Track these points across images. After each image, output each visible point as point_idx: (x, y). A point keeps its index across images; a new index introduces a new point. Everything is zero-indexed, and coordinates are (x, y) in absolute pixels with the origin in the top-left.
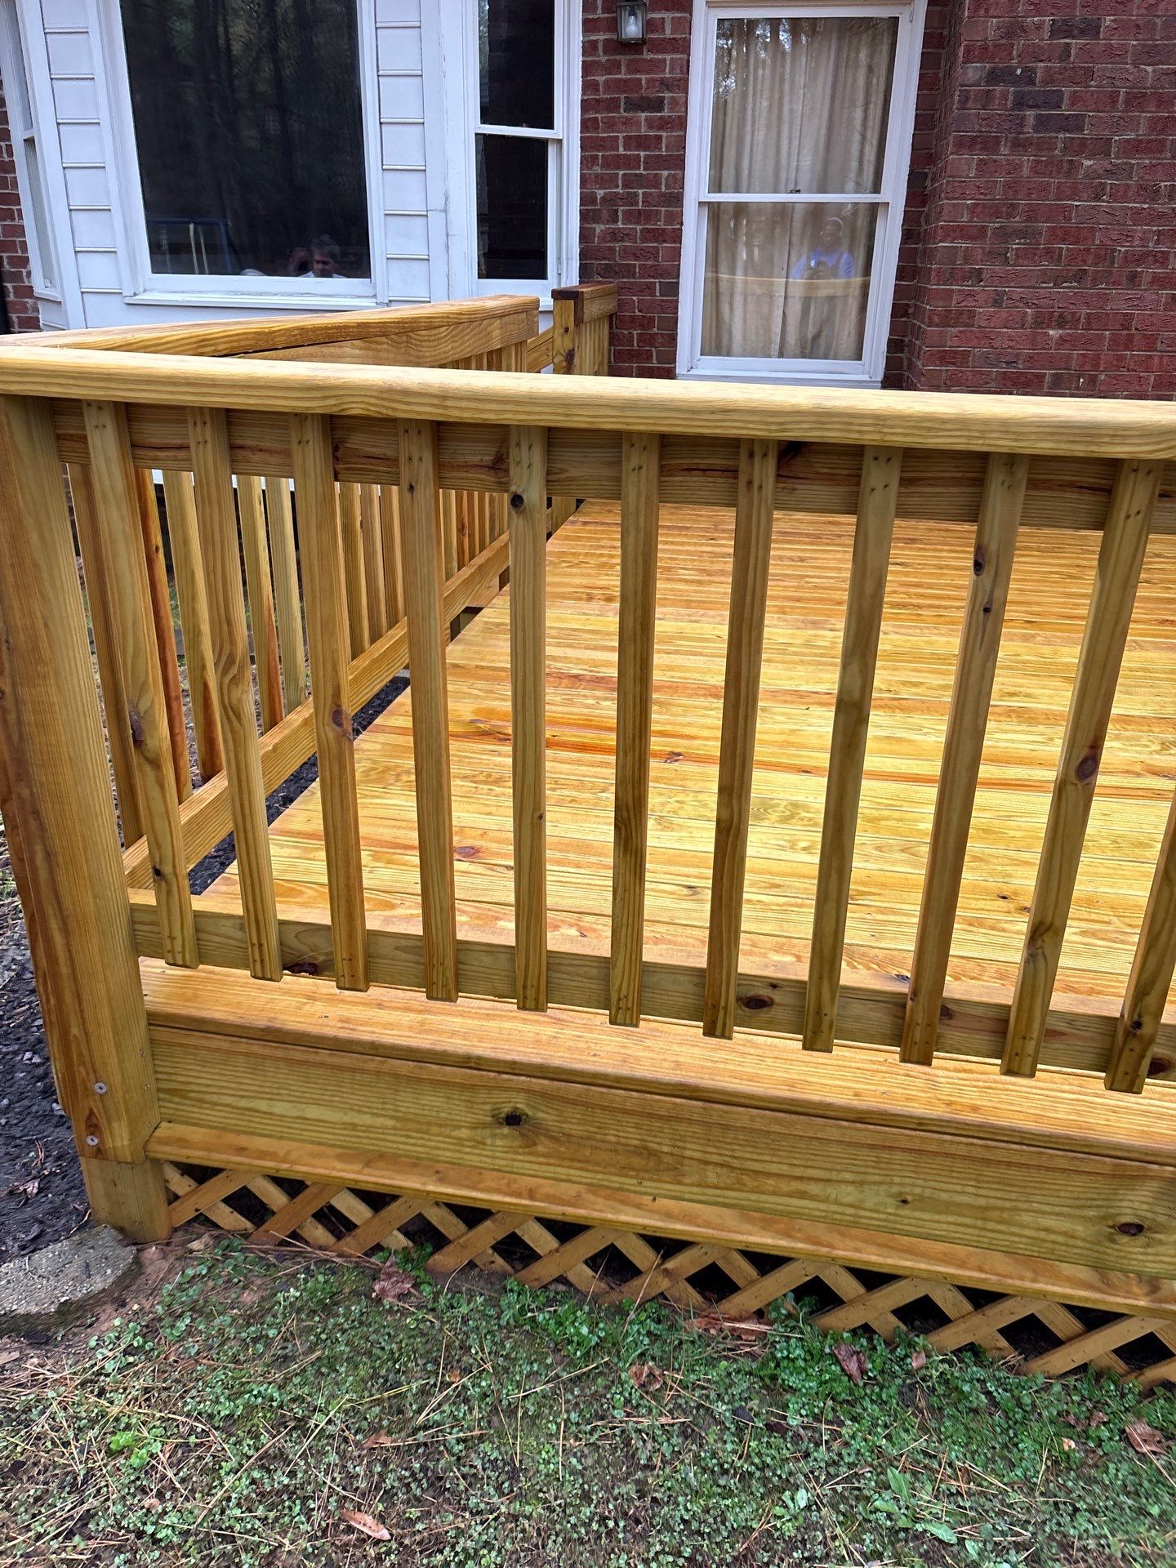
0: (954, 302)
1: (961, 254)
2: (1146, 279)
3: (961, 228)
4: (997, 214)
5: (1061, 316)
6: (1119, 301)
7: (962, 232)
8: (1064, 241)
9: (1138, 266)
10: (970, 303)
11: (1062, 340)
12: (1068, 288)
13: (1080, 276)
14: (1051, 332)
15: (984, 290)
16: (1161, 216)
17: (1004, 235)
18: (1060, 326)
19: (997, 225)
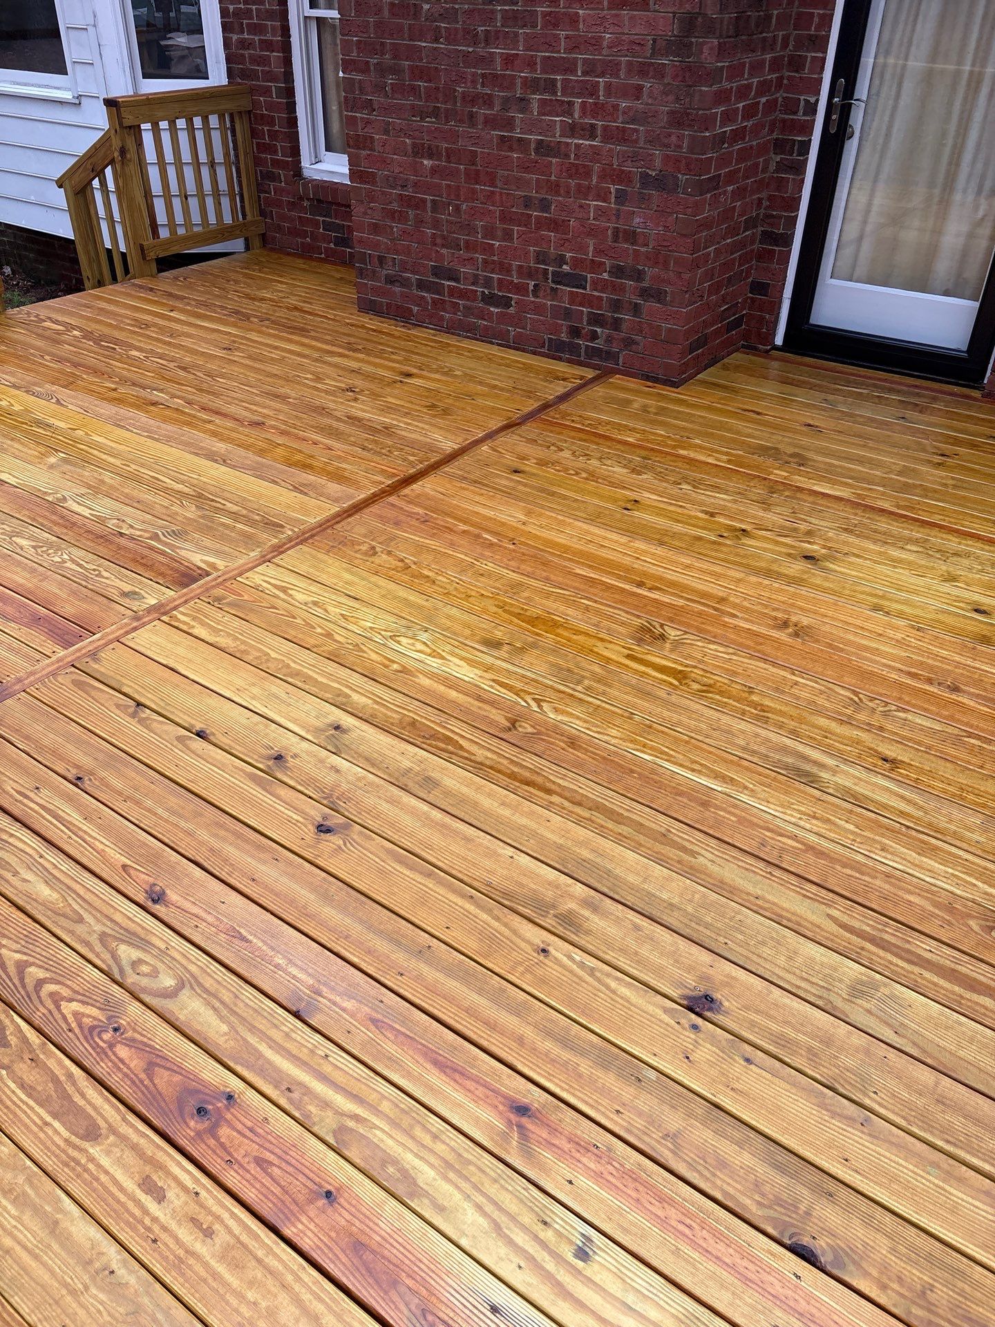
2: (480, 119)
3: (354, 61)
4: (374, 51)
5: (430, 148)
6: (465, 138)
7: (354, 65)
8: (421, 78)
9: (473, 106)
10: (368, 130)
12: (431, 122)
13: (436, 113)
14: (425, 162)
15: (378, 119)
18: (430, 157)
19: (376, 61)
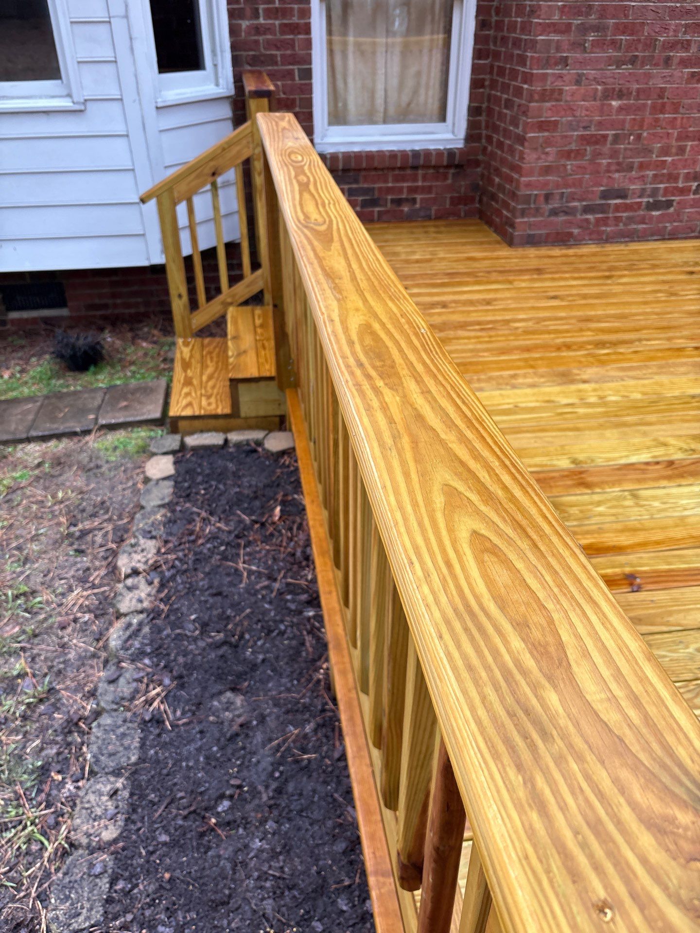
0: (549, 83)
1: (553, 45)
2: (676, 61)
3: (554, 24)
4: (579, 13)
5: (620, 91)
6: (658, 77)
7: (553, 28)
8: (623, 33)
9: (671, 51)
10: (558, 83)
11: (621, 109)
12: (626, 69)
13: (633, 61)
14: (614, 103)
15: (570, 72)
16: (688, 12)
17: (584, 29)
18: (619, 98)
19: (579, 22)
